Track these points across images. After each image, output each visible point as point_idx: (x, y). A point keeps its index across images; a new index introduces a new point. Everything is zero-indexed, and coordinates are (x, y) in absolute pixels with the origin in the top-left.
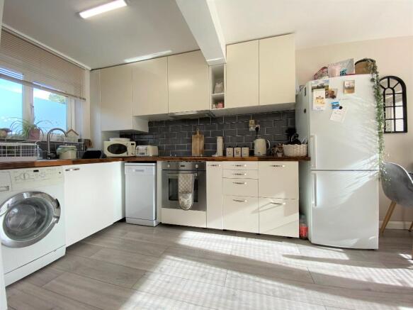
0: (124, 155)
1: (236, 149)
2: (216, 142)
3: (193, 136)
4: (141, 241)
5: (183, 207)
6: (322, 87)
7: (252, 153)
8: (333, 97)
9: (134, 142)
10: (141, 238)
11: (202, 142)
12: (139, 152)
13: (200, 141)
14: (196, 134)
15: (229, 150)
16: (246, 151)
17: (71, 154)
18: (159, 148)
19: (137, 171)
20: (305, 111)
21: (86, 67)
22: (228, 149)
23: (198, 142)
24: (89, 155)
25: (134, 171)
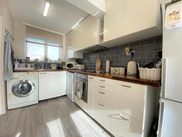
0: (72, 68)
3: (97, 60)
12: (77, 67)
14: (98, 58)
17: (54, 67)
18: (85, 66)
21: (63, 35)
22: (111, 68)
23: (98, 63)
24: (60, 68)
25: (69, 76)
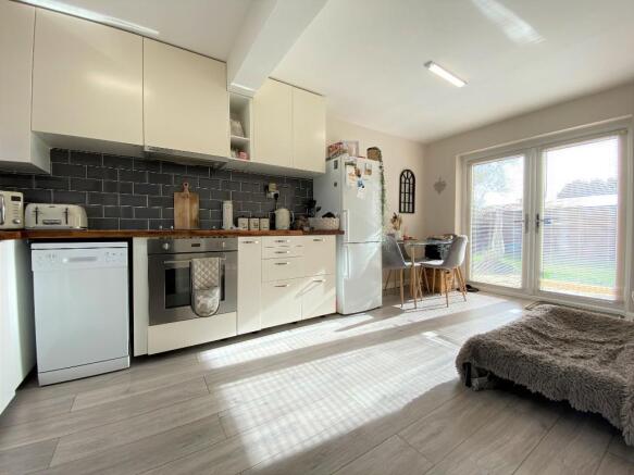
1: (252, 220)
2: (220, 206)
3: (176, 195)
4: (129, 395)
5: (202, 314)
6: (352, 164)
7: (273, 226)
8: (359, 176)
9: (20, 195)
10: (127, 392)
11: (196, 206)
12: (40, 218)
13: (191, 204)
14: (183, 190)
15: (243, 222)
16: (266, 223)
19: (73, 260)
20: (336, 184)
22: (240, 220)
23: (187, 206)
25: (65, 260)
